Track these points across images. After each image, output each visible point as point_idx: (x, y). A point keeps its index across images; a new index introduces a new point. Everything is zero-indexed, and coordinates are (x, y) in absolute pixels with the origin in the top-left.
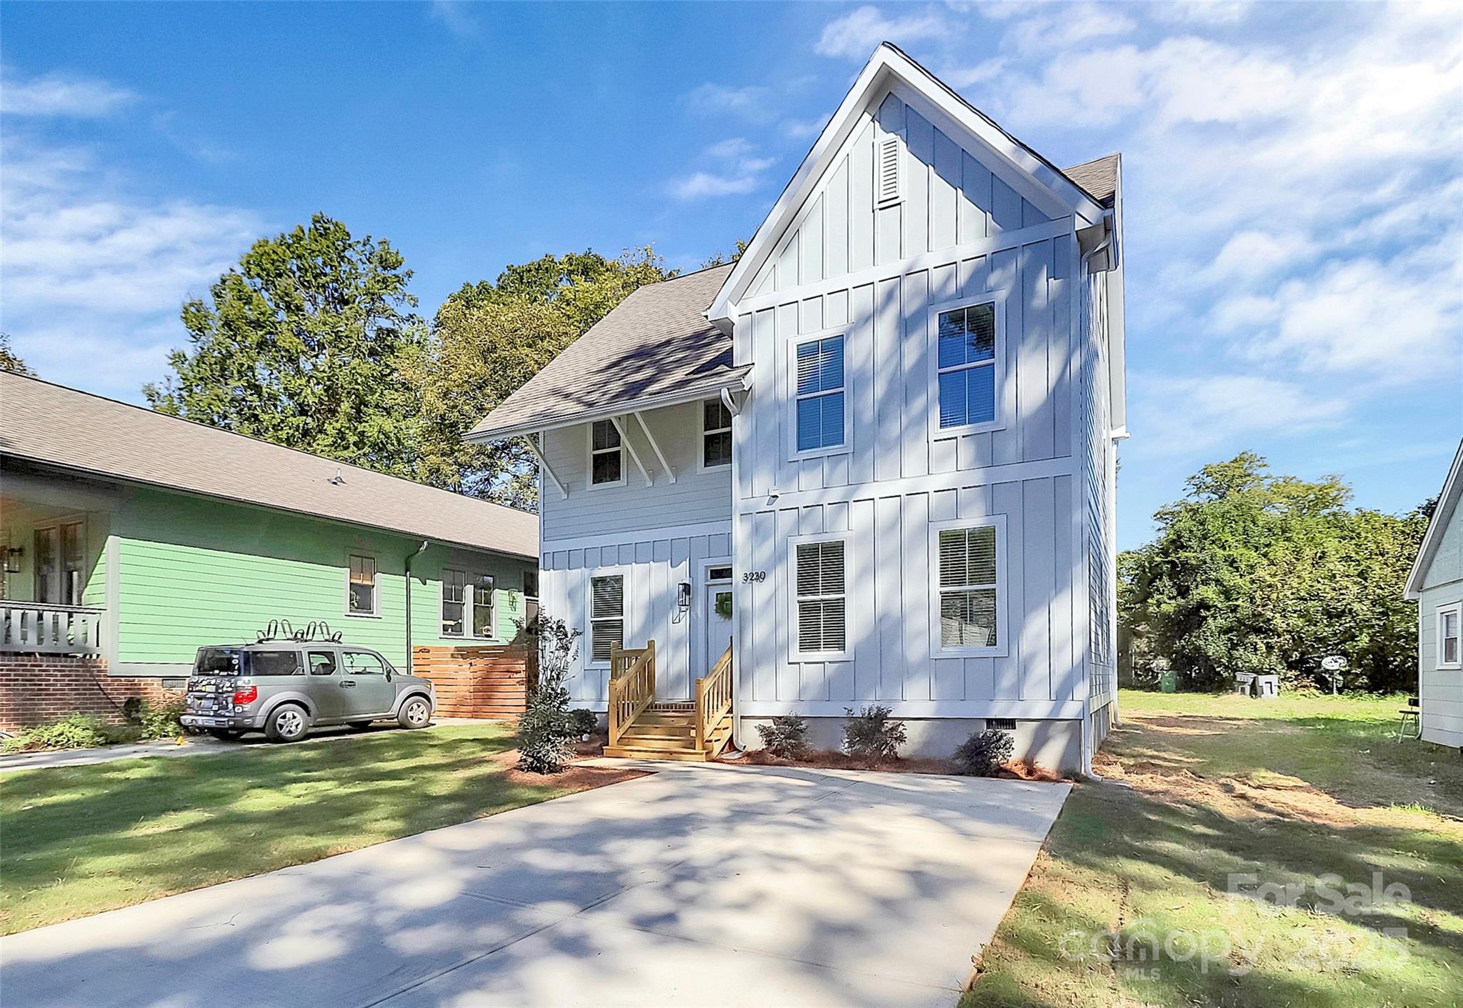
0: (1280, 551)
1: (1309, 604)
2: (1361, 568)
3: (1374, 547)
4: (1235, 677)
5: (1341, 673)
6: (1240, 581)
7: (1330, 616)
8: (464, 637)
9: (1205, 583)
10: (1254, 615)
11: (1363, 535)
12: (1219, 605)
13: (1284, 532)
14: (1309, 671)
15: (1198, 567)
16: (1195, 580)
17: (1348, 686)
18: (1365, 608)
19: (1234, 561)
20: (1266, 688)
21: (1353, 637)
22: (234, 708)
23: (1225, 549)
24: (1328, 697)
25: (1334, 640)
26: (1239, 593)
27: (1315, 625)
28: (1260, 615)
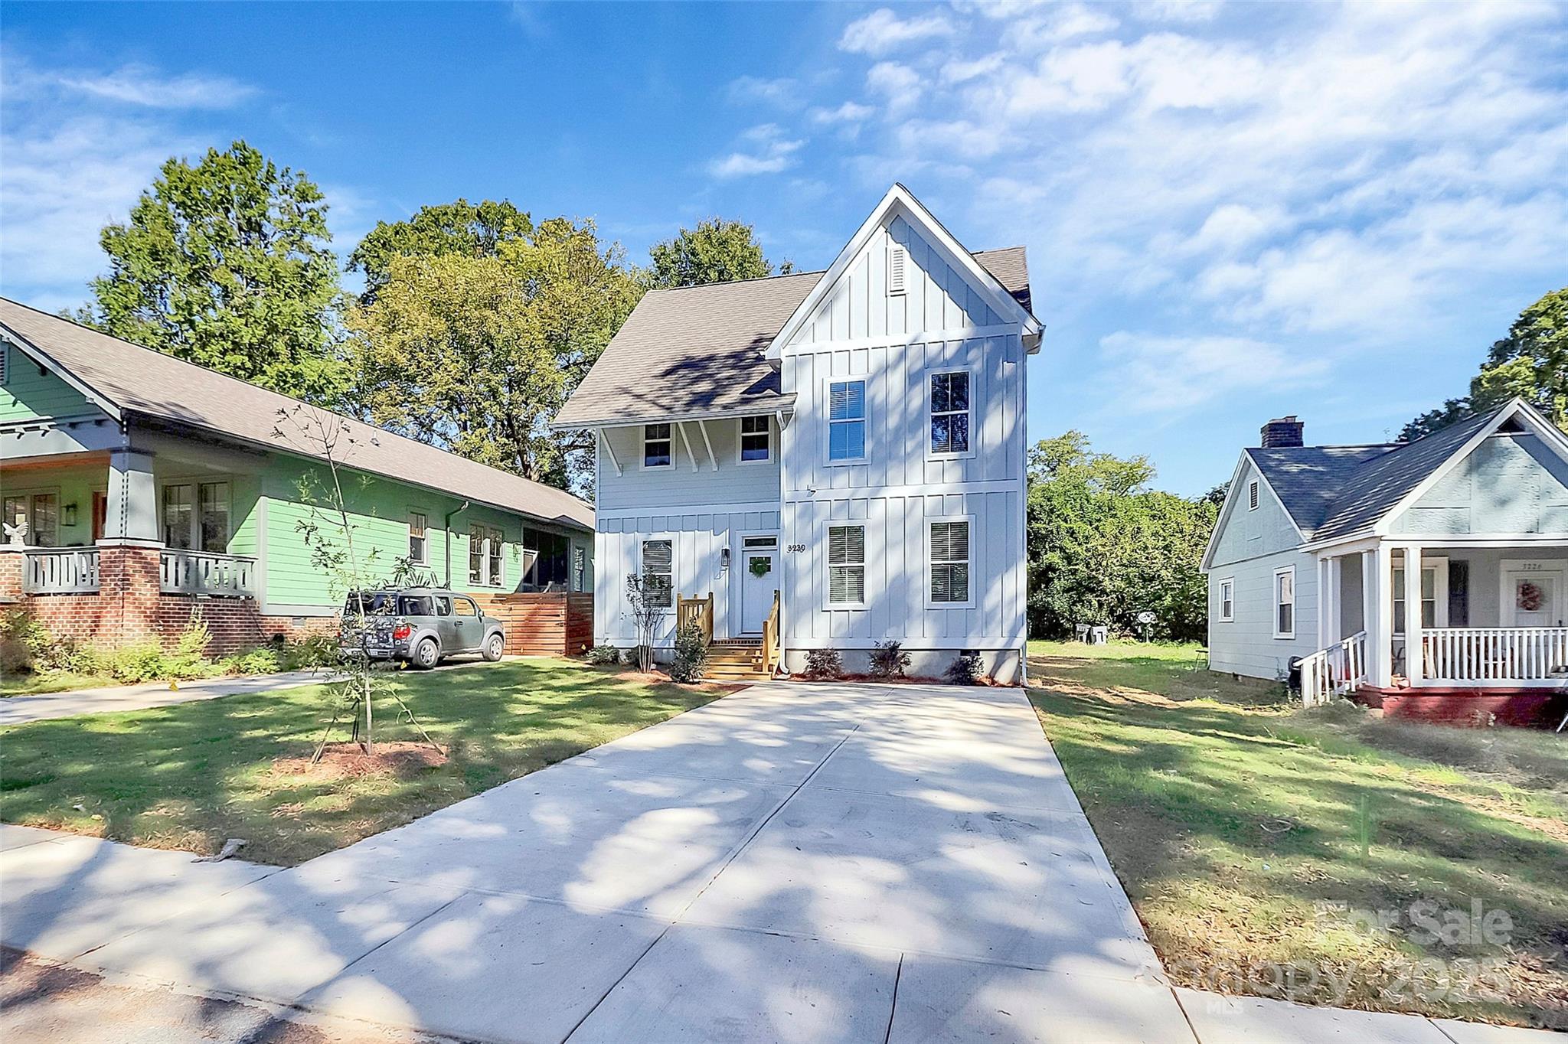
0: (1109, 527)
1: (1129, 570)
2: (1166, 543)
3: (1175, 526)
4: (1075, 628)
5: (1152, 626)
6: (1079, 549)
7: (1145, 580)
8: (483, 585)
9: (1053, 549)
10: (1089, 578)
11: (1168, 516)
12: (1063, 569)
13: (1110, 509)
14: (1128, 624)
15: (1047, 536)
16: (1044, 547)
17: (1157, 637)
18: (1169, 575)
19: (1073, 533)
20: (1099, 637)
21: (1160, 598)
22: (394, 642)
23: (1066, 522)
24: (1143, 644)
25: (1147, 599)
26: (1077, 559)
27: (1133, 587)
28: (1094, 577)
